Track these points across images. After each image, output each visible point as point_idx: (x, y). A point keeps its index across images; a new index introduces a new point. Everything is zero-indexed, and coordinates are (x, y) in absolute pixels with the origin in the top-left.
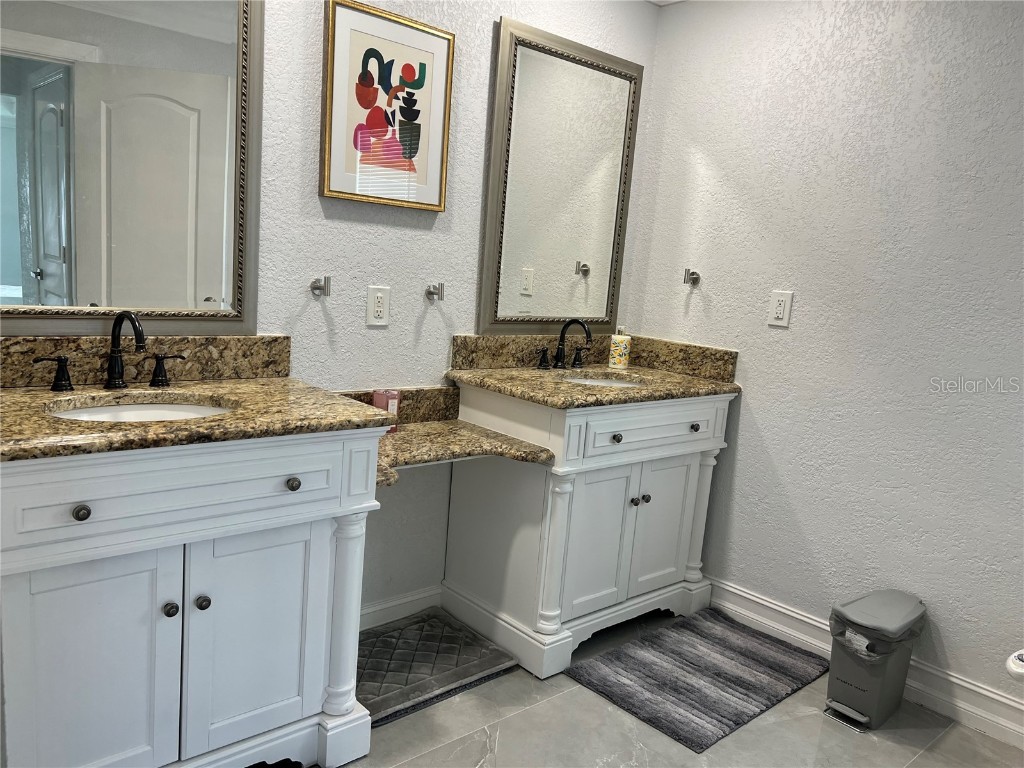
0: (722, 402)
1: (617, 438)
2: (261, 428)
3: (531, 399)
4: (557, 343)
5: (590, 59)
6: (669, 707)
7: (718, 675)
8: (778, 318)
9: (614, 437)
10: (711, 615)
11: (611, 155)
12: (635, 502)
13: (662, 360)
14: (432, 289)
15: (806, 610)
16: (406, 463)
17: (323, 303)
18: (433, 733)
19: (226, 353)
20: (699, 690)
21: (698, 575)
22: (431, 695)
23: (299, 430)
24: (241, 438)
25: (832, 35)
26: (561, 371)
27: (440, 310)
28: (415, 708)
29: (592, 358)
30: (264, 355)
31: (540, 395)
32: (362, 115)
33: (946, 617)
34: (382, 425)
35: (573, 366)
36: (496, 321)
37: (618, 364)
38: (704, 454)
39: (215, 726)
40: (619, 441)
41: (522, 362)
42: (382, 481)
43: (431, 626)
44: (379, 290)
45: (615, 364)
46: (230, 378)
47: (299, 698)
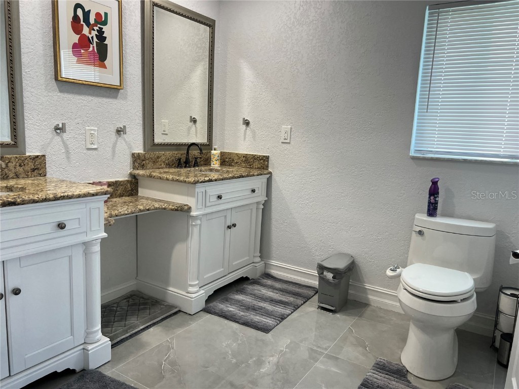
0: (264, 179)
1: (220, 197)
2: (42, 197)
3: (177, 181)
4: (185, 155)
5: (190, 16)
6: (252, 317)
7: (272, 301)
8: (285, 139)
9: (218, 197)
10: (266, 277)
11: (203, 63)
12: (229, 227)
13: (235, 162)
14: (119, 129)
15: (306, 268)
16: (117, 216)
17: (62, 137)
18: (142, 346)
19: (10, 164)
20: (264, 308)
21: (258, 259)
22: (139, 329)
23: (63, 198)
24: (32, 203)
25: (300, 9)
26: (189, 169)
27: (125, 140)
28: (131, 336)
29: (202, 163)
30: (31, 165)
31: (182, 178)
32: (76, 38)
33: (361, 262)
34: (105, 194)
35: (194, 166)
36: (154, 145)
37: (215, 164)
38: (258, 203)
39: (29, 355)
40: (221, 198)
41: (169, 165)
42: (107, 223)
43: (133, 299)
44: (92, 130)
45: (214, 164)
46: (13, 178)
47: (72, 337)
